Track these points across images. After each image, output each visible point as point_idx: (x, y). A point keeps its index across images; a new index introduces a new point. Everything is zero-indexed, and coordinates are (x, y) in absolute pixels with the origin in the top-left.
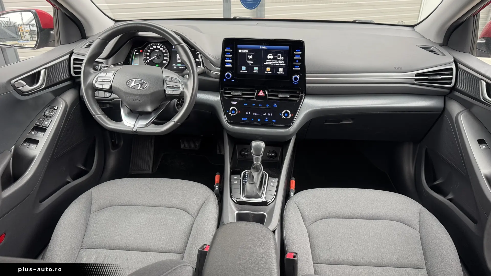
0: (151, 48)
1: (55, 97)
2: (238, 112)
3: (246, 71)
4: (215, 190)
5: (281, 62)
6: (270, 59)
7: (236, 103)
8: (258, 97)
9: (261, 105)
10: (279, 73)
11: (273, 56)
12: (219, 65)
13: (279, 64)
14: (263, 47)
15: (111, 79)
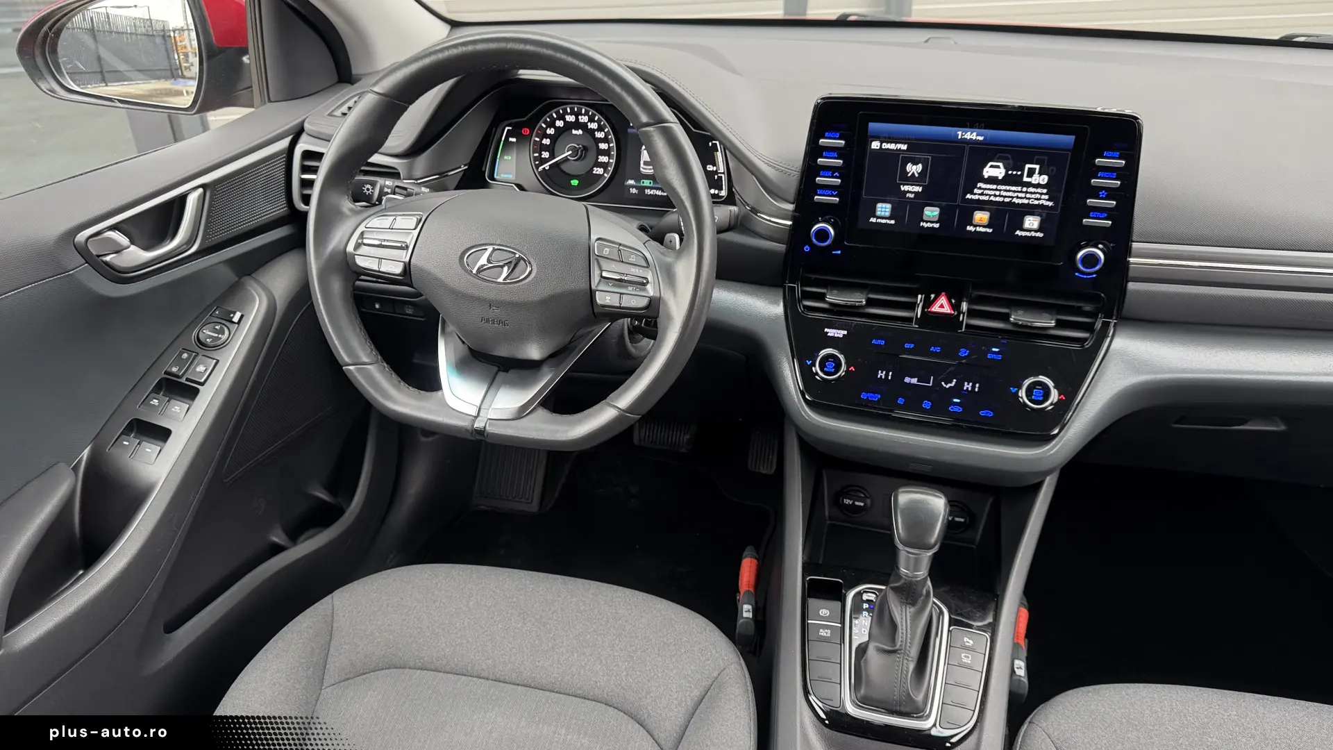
0: (559, 123)
1: (237, 279)
2: (848, 368)
3: (893, 222)
4: (740, 621)
5: (1035, 193)
6: (993, 180)
7: (840, 333)
8: (930, 320)
9: (938, 350)
10: (1024, 234)
11: (1007, 169)
12: (792, 196)
13: (1029, 199)
14: (971, 135)
15: (410, 240)
